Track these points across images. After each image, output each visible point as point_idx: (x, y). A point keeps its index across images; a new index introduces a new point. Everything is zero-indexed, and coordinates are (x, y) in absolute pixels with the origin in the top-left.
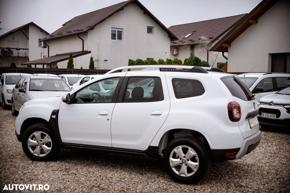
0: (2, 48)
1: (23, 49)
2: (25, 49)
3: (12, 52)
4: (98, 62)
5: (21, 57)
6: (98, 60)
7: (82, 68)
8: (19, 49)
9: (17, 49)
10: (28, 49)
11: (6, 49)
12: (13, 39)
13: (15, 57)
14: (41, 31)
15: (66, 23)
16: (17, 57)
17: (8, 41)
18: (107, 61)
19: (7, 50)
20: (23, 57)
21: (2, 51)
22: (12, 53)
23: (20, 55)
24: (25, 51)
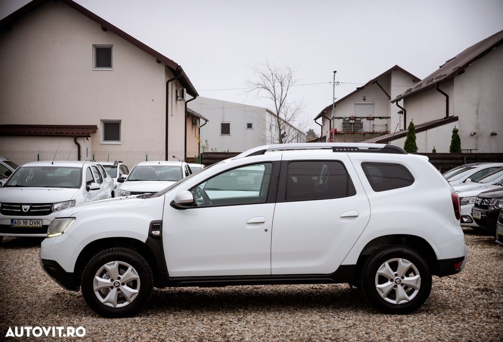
0: (343, 118)
1: (381, 118)
2: (384, 118)
3: (362, 124)
4: (477, 138)
5: (377, 133)
6: (475, 133)
7: (434, 151)
8: (373, 118)
9: (368, 118)
10: (390, 118)
11: (350, 118)
12: (364, 99)
13: (364, 134)
14: (414, 81)
15: (446, 62)
16: (370, 133)
17: (355, 104)
18: (496, 134)
19: (351, 121)
20: (380, 133)
21: (343, 123)
22: (362, 127)
23: (377, 130)
24: (384, 121)
